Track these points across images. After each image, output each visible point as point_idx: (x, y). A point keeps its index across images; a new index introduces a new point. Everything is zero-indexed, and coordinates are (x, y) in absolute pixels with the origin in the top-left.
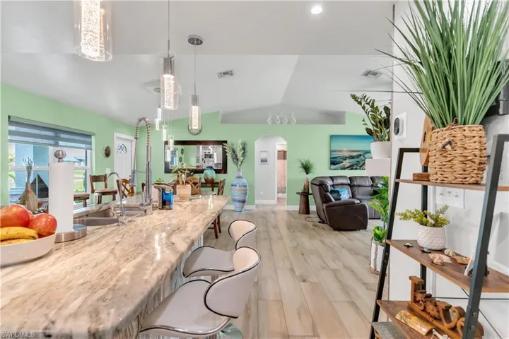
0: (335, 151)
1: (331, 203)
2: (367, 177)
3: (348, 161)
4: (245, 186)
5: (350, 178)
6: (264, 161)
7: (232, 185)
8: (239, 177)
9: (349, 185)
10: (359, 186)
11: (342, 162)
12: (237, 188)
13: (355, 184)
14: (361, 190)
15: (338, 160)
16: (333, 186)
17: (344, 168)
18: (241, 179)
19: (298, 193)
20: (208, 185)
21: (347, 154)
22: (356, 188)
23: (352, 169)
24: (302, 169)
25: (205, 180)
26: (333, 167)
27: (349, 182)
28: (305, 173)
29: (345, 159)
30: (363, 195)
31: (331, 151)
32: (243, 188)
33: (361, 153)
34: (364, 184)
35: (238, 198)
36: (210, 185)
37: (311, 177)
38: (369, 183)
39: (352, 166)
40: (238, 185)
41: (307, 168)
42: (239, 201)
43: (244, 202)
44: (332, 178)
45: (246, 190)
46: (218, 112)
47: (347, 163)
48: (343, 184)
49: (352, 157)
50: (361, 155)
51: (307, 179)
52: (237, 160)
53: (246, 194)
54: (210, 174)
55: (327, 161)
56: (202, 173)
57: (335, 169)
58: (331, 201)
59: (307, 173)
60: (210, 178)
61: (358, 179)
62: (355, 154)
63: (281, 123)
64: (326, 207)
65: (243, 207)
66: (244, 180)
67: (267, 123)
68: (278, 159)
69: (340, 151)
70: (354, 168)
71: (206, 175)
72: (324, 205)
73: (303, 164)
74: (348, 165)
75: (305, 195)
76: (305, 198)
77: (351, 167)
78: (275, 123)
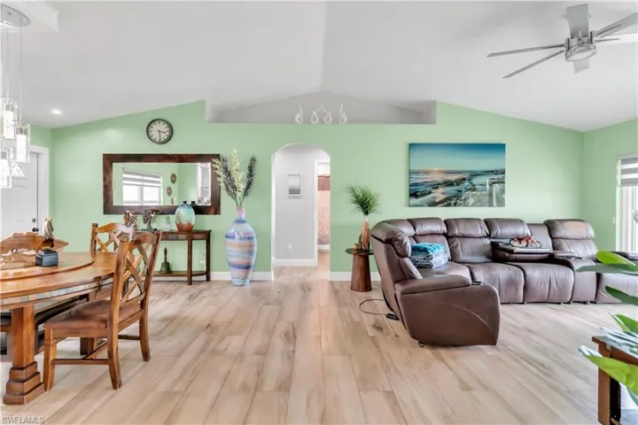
0: (418, 173)
1: (412, 285)
2: (479, 220)
3: (441, 190)
4: (250, 238)
5: (446, 222)
6: (294, 192)
7: (227, 237)
8: (240, 221)
9: (445, 235)
10: (464, 237)
11: (430, 193)
12: (236, 241)
13: (457, 232)
14: (468, 244)
15: (421, 189)
16: (415, 237)
17: (434, 204)
18: (243, 225)
19: (349, 251)
20: (181, 236)
21: (439, 178)
22: (458, 241)
23: (449, 205)
24: (356, 206)
25: (178, 226)
26: (414, 201)
27: (444, 229)
28: (361, 214)
29: (436, 186)
30: (473, 254)
31: (411, 173)
32: (247, 242)
33: (466, 176)
34: (472, 232)
35: (235, 260)
36: (184, 236)
37: (373, 219)
38: (481, 230)
39: (449, 199)
40: (237, 236)
41: (365, 204)
42: (239, 267)
43: (248, 267)
44: (413, 222)
45: (251, 246)
46: (202, 103)
47: (439, 194)
48: (432, 234)
49: (449, 184)
50: (464, 179)
51: (367, 225)
52: (235, 188)
53: (251, 253)
54: (187, 216)
55: (403, 191)
56: (174, 213)
57: (416, 206)
58: (412, 277)
59: (366, 213)
60: (184, 222)
61: (462, 225)
62: (453, 178)
63: (321, 121)
64: (403, 293)
65: (245, 278)
66: (248, 228)
67: (293, 121)
68: (319, 189)
69: (427, 172)
70: (453, 202)
71: (178, 218)
72: (397, 286)
73: (357, 197)
74: (443, 197)
75: (362, 254)
76: (361, 260)
77: (447, 202)
78: (310, 123)
